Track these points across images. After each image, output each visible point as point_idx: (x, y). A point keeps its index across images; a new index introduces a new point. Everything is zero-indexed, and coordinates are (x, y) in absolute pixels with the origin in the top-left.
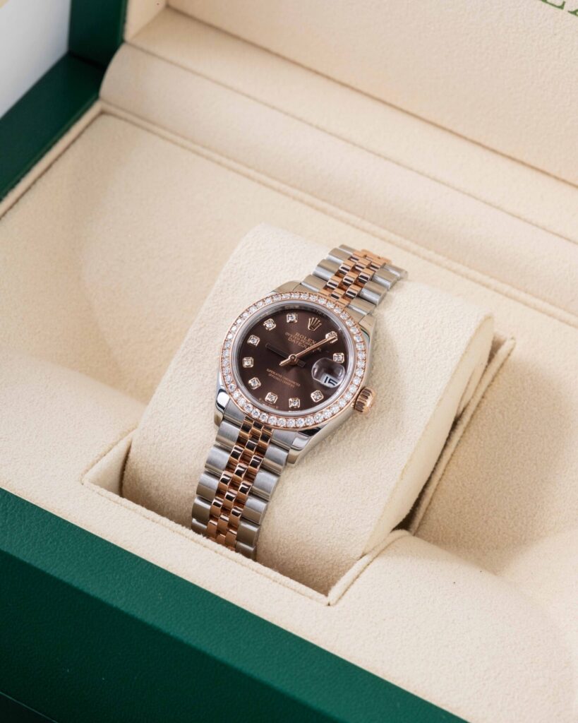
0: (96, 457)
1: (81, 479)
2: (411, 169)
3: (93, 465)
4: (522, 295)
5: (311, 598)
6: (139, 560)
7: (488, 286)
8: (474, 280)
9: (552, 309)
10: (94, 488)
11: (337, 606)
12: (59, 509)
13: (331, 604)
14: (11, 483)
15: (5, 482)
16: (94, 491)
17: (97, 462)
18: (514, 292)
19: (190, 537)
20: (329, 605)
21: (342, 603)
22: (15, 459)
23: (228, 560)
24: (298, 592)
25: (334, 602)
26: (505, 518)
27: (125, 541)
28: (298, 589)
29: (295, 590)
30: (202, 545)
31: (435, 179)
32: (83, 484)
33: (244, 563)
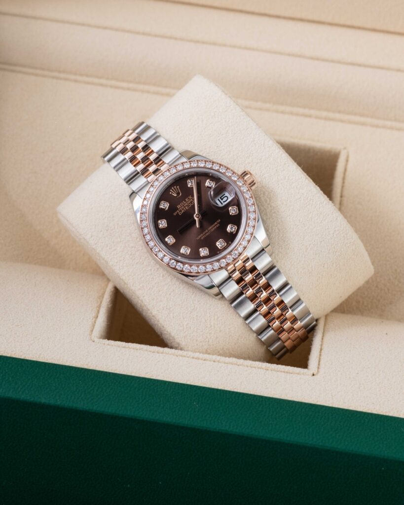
0: (93, 319)
1: (91, 338)
2: (225, 45)
3: (94, 326)
4: (338, 116)
5: (298, 374)
6: (167, 383)
7: (310, 116)
8: (297, 114)
9: (362, 119)
10: (103, 343)
11: (320, 374)
12: (87, 365)
13: (314, 374)
14: (42, 356)
15: (38, 357)
16: (104, 344)
17: (95, 323)
18: (331, 115)
19: (191, 357)
20: (313, 375)
21: (322, 371)
22: (36, 338)
23: (226, 365)
24: (287, 373)
25: (317, 371)
26: (390, 279)
27: (147, 373)
28: (286, 370)
29: (284, 372)
30: (202, 359)
31: (246, 48)
32: (94, 342)
33: (238, 364)
